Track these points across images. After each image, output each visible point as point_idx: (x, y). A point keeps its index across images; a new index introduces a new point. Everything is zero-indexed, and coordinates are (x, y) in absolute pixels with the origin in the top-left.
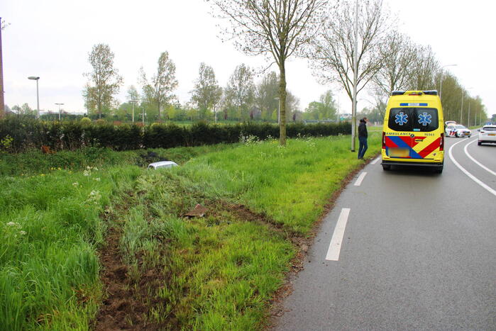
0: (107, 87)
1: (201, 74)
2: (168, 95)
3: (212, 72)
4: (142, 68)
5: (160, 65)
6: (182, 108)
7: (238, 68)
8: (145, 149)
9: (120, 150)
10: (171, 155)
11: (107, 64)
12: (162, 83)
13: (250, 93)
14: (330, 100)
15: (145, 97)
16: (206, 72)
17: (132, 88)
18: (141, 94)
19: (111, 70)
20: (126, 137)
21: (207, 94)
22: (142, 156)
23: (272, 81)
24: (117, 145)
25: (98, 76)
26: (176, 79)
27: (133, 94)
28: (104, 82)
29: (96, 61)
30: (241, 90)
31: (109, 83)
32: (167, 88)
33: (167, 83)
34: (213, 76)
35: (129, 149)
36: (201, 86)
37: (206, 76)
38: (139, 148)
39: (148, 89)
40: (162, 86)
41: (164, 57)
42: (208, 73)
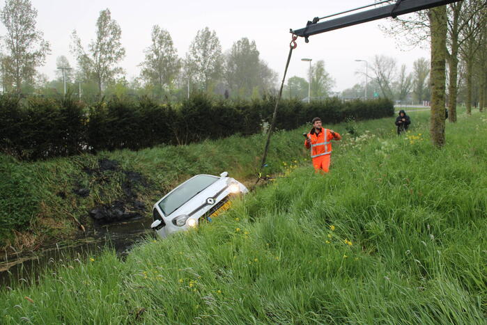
0: (28, 57)
1: (154, 40)
2: (111, 68)
3: (169, 38)
4: (75, 32)
5: (100, 27)
6: (129, 86)
7: (200, 34)
8: (93, 152)
9: (34, 158)
10: (148, 164)
11: (28, 24)
12: (102, 51)
13: (217, 66)
14: (321, 74)
15: (81, 70)
16: (161, 37)
17: (63, 59)
18: (76, 69)
19: (32, 33)
20: (48, 129)
21: (162, 67)
22: (86, 169)
23: (244, 50)
24: (27, 147)
25: (15, 41)
26: (121, 47)
27: (65, 68)
28: (23, 49)
29: (11, 20)
30: (205, 62)
31: (30, 50)
32: (110, 59)
33: (110, 52)
34: (171, 44)
35: (57, 155)
36: (155, 57)
37: (161, 43)
38: (79, 152)
39: (84, 60)
40: (103, 56)
41: (104, 17)
42: (164, 39)
